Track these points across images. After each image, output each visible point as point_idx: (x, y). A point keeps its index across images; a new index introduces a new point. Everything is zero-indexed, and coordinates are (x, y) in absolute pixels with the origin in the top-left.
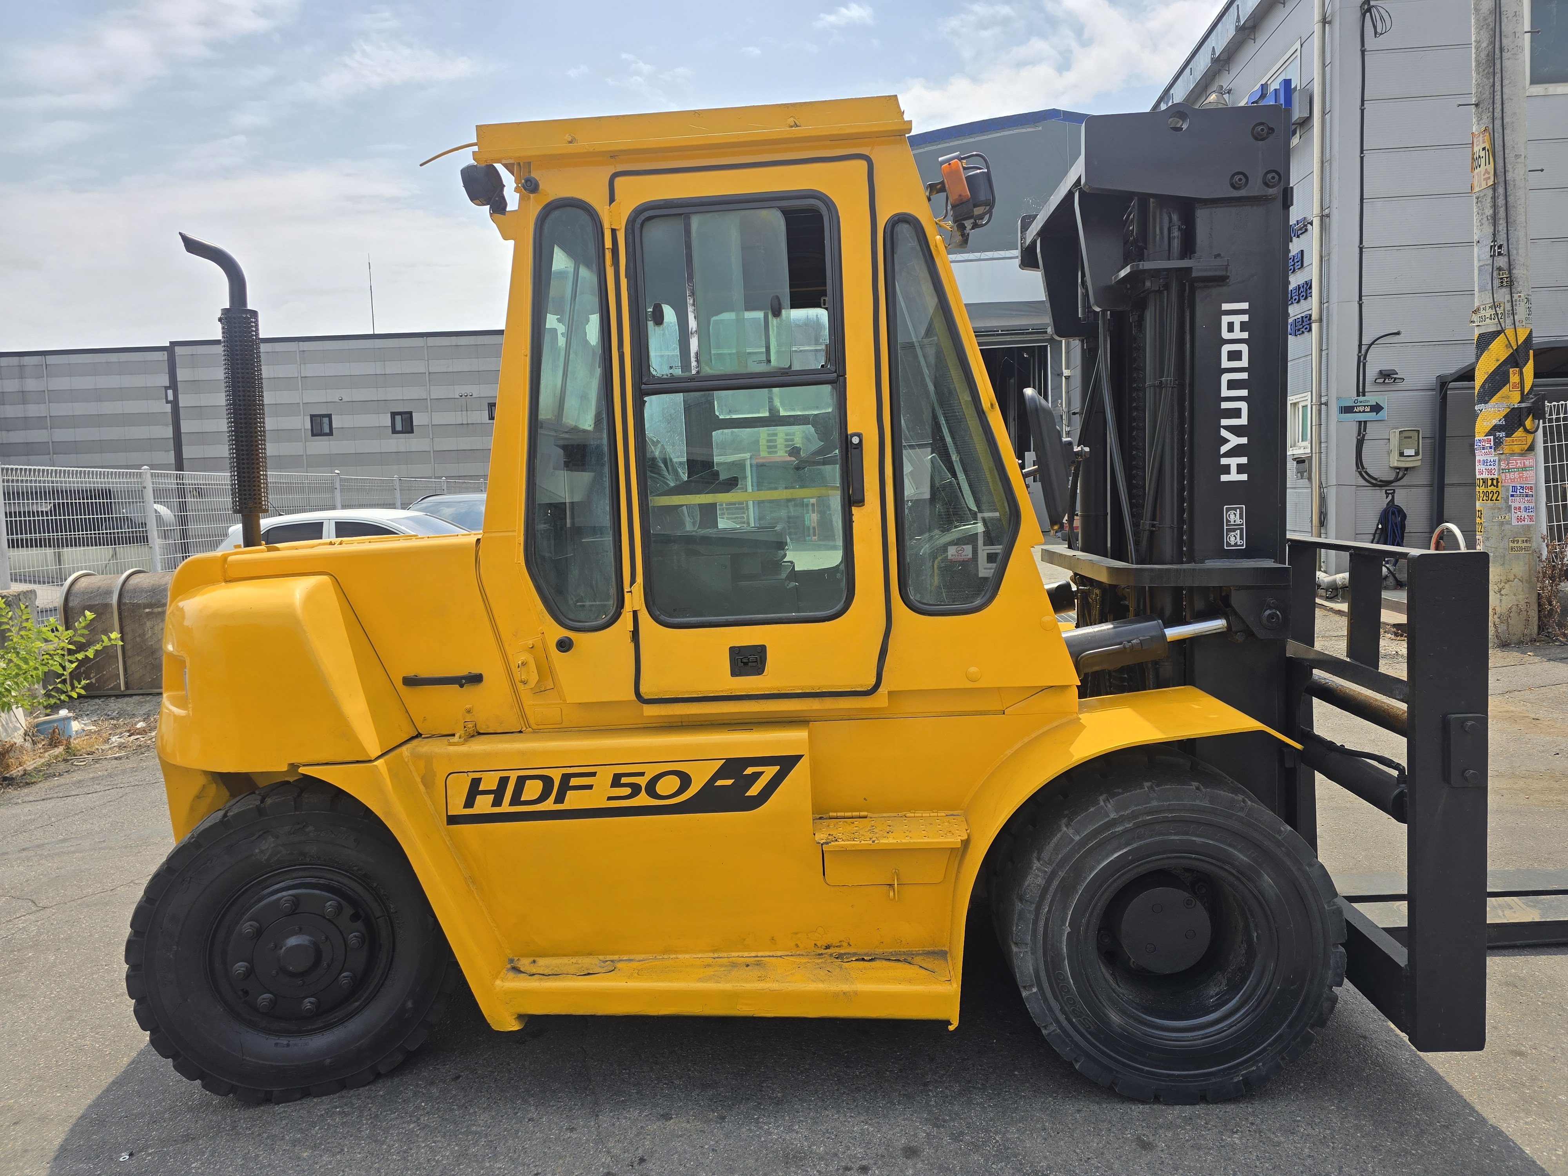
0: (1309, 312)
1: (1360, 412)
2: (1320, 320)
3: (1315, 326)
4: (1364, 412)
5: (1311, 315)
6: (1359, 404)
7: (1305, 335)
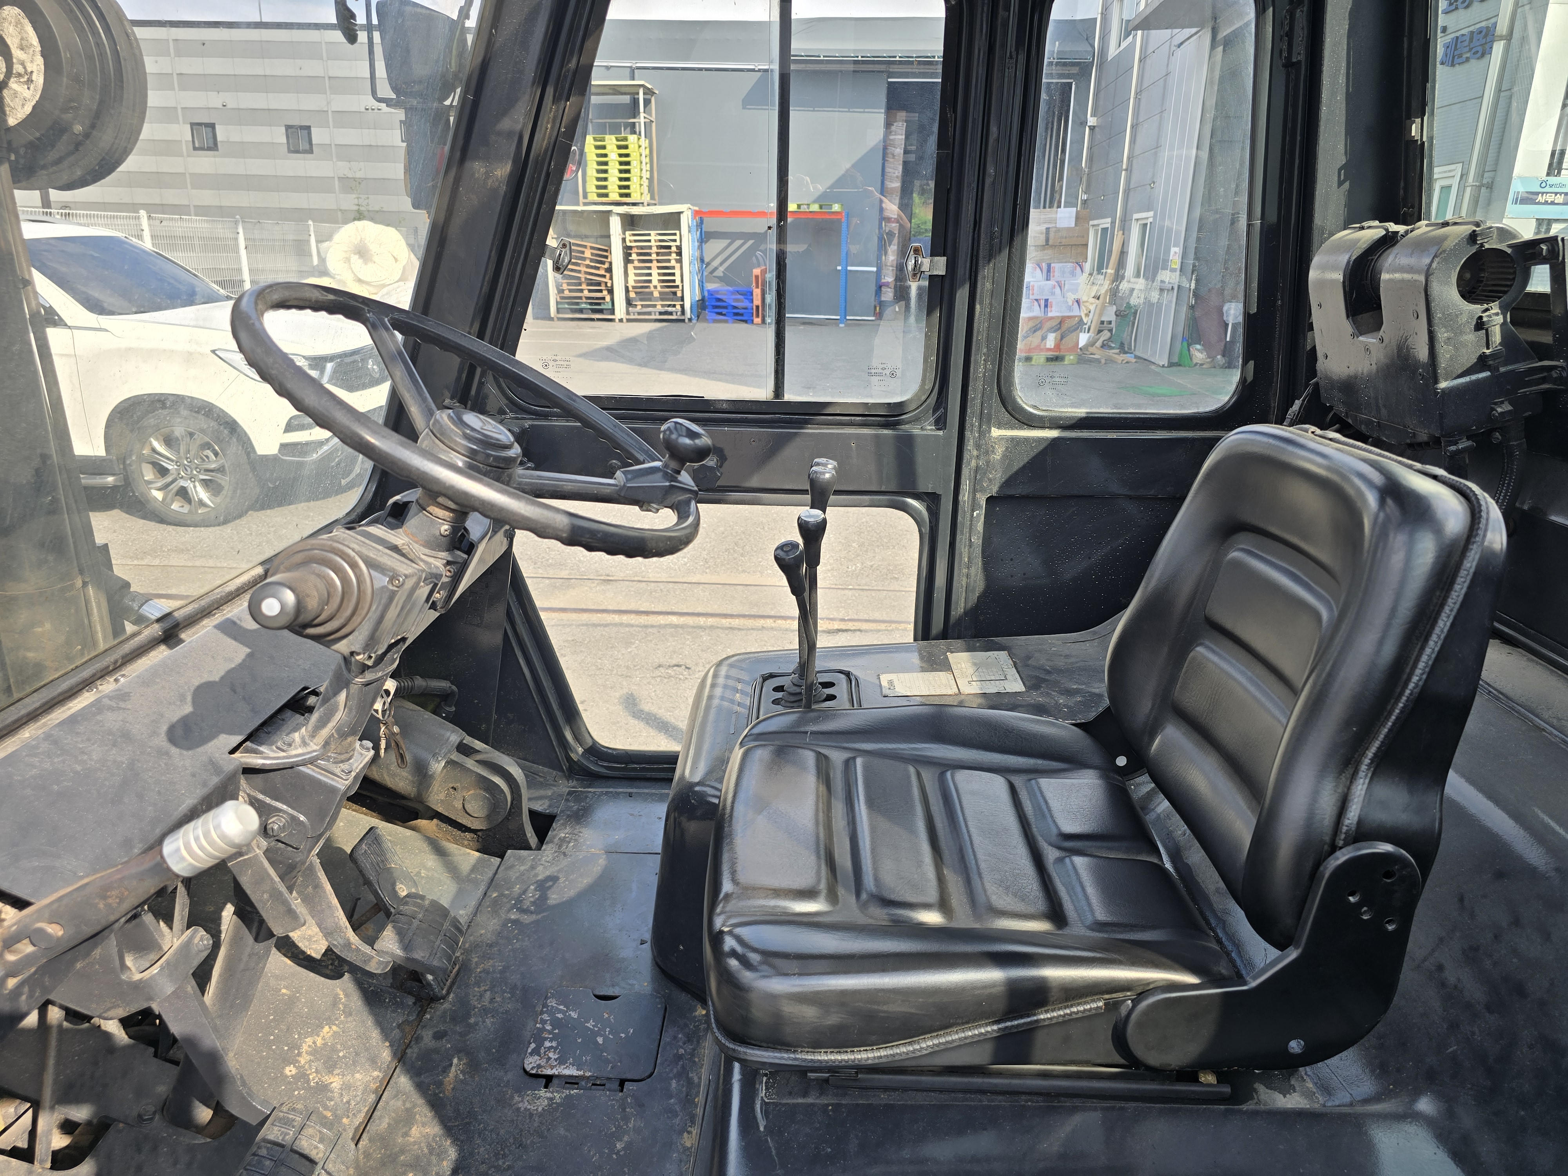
0: (1493, 20)
1: (1546, 203)
2: (1509, 37)
3: (1498, 48)
4: (1553, 203)
5: (1495, 24)
6: (1547, 189)
7: (1473, 62)
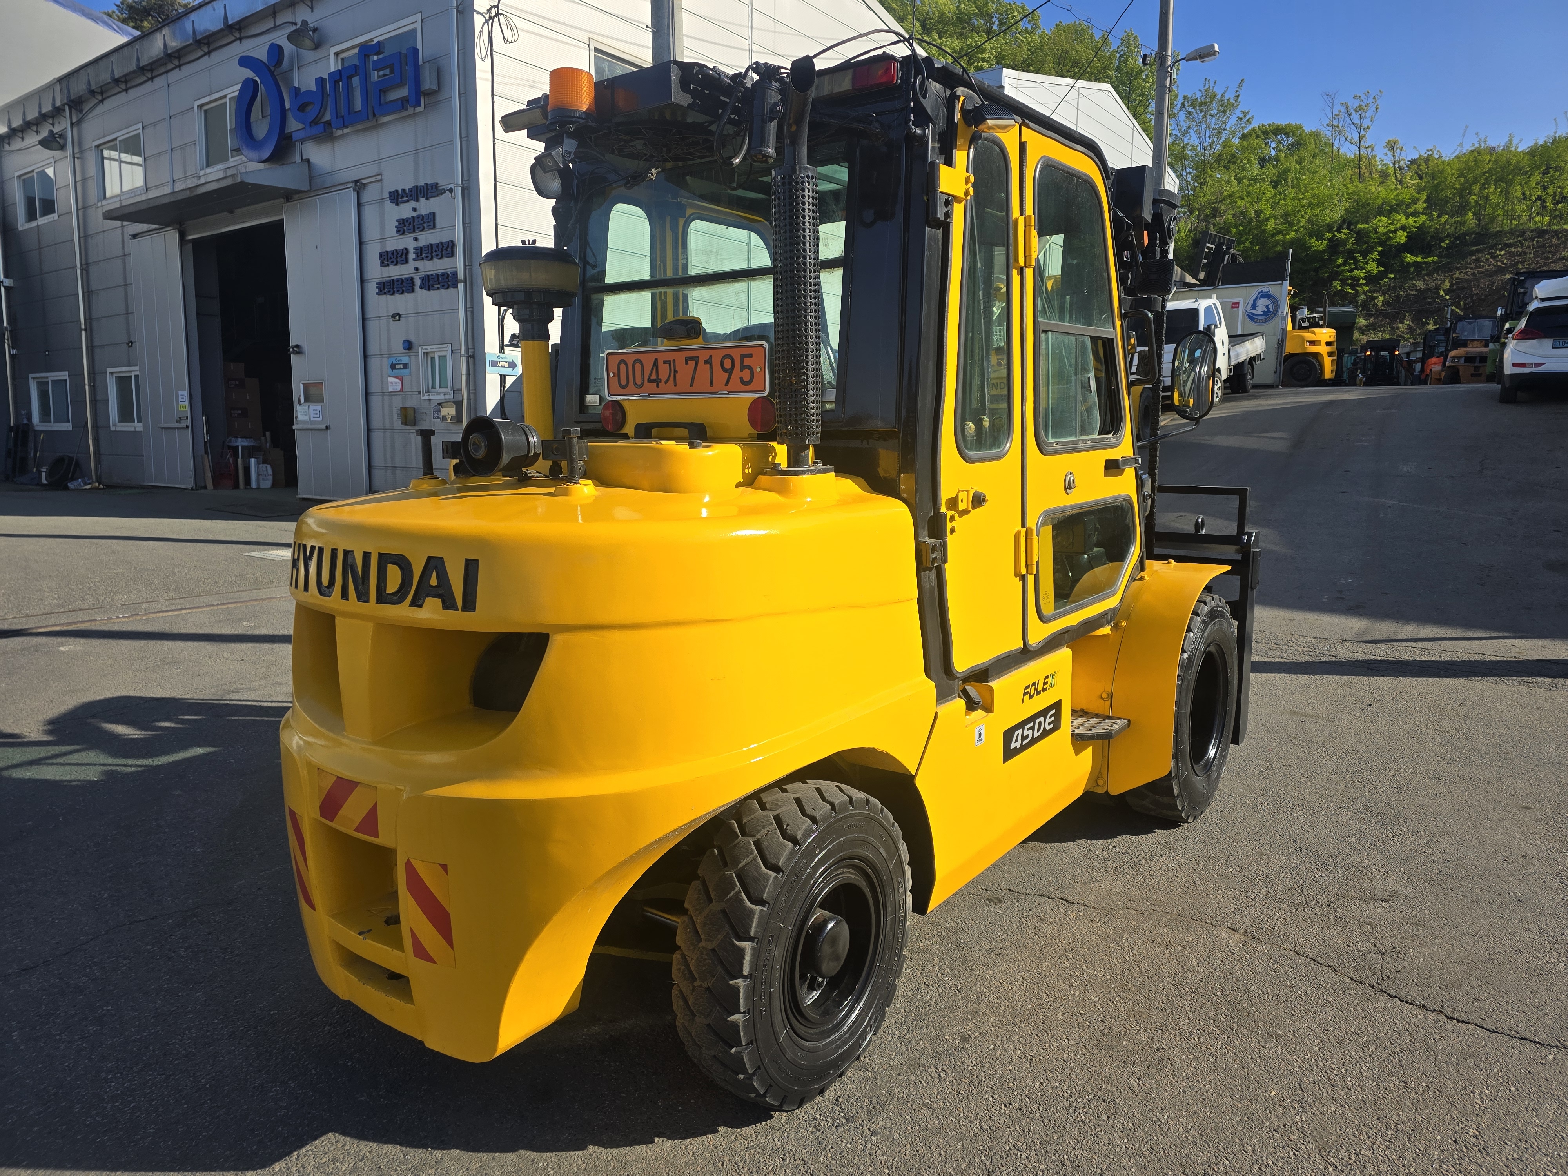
1: (501, 366)
2: (465, 281)
3: (461, 286)
4: (504, 367)
6: (501, 360)
7: (443, 291)
